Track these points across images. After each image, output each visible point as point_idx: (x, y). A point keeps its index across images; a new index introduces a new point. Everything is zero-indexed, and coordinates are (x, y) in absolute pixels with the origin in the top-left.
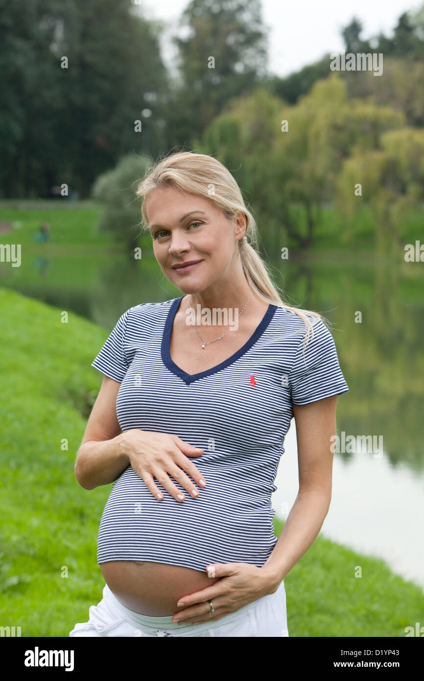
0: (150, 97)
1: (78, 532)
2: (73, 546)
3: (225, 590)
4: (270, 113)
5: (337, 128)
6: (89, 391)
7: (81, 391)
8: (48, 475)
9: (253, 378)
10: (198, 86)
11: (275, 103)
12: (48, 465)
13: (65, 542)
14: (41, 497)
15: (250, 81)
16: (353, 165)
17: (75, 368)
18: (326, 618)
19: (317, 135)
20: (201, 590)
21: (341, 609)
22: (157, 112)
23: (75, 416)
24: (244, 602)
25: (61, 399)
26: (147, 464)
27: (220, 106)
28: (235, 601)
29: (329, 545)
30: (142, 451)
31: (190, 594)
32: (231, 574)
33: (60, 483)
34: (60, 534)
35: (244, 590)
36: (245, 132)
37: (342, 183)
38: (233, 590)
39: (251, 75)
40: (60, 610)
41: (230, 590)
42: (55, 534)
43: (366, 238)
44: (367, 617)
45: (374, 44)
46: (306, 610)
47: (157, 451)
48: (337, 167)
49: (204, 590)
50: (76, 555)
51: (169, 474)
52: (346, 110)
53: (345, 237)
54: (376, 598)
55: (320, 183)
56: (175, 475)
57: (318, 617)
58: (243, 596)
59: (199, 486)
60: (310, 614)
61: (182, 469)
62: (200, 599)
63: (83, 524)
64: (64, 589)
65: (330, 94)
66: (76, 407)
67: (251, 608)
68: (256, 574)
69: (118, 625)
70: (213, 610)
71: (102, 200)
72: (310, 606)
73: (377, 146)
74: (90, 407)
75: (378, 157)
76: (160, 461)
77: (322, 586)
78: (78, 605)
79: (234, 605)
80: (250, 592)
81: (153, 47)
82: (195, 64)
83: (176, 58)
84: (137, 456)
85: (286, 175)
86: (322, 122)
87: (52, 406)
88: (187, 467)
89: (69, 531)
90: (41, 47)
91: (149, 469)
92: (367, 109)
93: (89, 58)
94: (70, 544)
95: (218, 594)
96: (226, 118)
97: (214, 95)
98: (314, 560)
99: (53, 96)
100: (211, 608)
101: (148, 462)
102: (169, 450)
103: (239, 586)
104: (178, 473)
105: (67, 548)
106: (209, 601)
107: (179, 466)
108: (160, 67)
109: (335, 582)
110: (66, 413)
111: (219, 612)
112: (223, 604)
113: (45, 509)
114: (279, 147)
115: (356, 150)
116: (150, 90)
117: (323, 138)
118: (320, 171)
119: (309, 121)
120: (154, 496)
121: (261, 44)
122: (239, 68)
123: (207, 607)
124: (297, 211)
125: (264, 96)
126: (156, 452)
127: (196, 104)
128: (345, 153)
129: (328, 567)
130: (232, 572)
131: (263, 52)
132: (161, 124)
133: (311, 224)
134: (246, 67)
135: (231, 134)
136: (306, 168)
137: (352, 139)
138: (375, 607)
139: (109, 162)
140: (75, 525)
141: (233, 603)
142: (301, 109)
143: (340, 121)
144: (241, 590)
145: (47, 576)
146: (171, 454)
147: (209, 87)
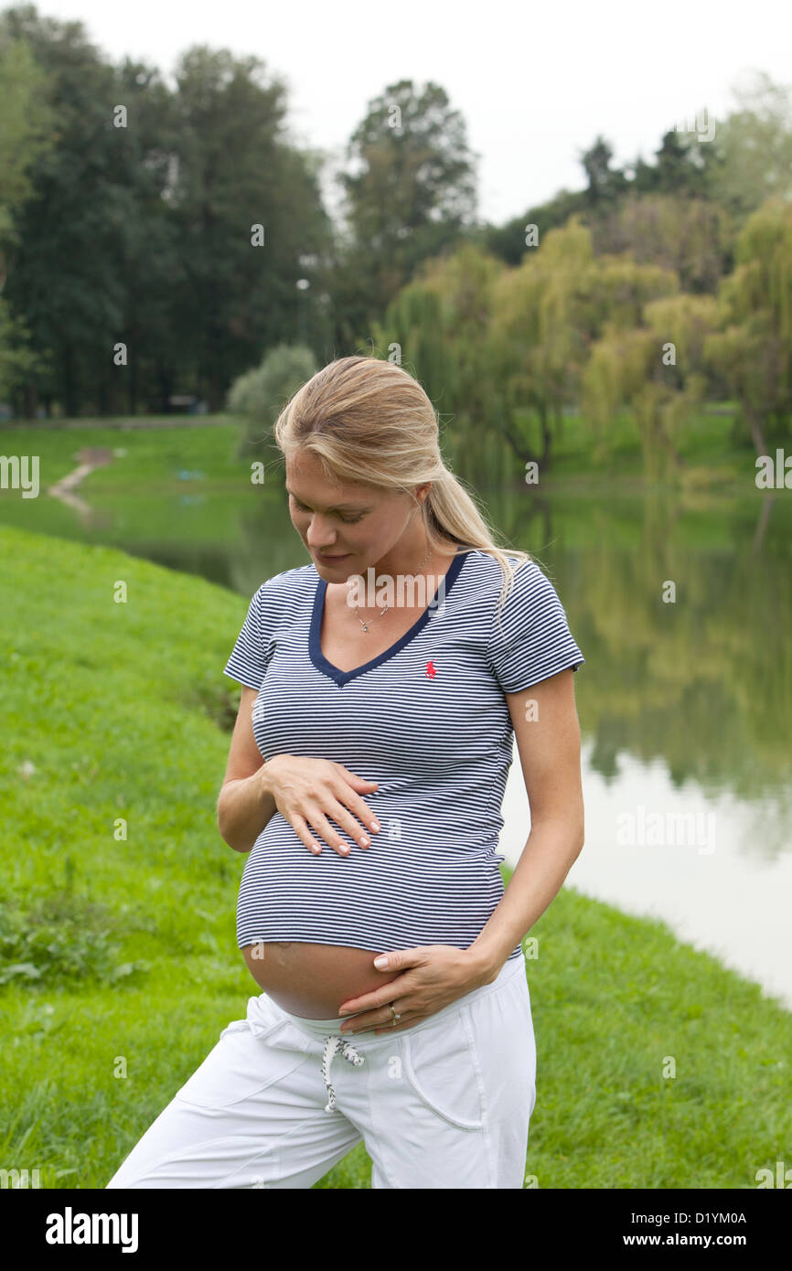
0: (308, 261)
1: (218, 897)
2: (210, 917)
3: (408, 989)
4: (483, 278)
5: (581, 297)
6: (229, 691)
7: (219, 691)
8: (171, 817)
9: (430, 665)
10: (376, 242)
11: (490, 263)
12: (171, 801)
13: (198, 911)
14: (163, 847)
15: (452, 234)
16: (606, 351)
17: (209, 657)
18: (582, 1010)
19: (552, 308)
20: (374, 990)
21: (603, 996)
22: (316, 281)
23: (211, 728)
24: (444, 1001)
25: (189, 704)
26: (295, 802)
27: (410, 270)
28: (428, 1002)
29: (585, 903)
30: (289, 784)
31: (356, 998)
32: (414, 966)
33: (189, 826)
34: (191, 901)
35: (439, 985)
36: (447, 309)
37: (592, 377)
38: (421, 987)
39: (453, 223)
40: (194, 1009)
41: (417, 988)
42: (184, 901)
43: (628, 455)
44: (641, 1004)
45: (630, 176)
46: (553, 999)
47: (310, 782)
48: (583, 355)
49: (377, 991)
50: (215, 931)
51: (327, 815)
52: (593, 270)
53: (597, 455)
54: (654, 978)
55: (558, 377)
56: (335, 816)
57: (570, 1008)
58: (439, 995)
59: (371, 832)
60: (558, 1005)
61: (344, 806)
62: (371, 1004)
63: (224, 884)
64: (199, 980)
65: (569, 249)
66: (211, 715)
67: (465, 1006)
68: (457, 961)
69: (280, 1028)
70: (398, 1016)
71: (242, 412)
72: (557, 993)
73: (640, 323)
74: (233, 715)
75: (641, 338)
76: (313, 797)
77: (575, 963)
78: (219, 1002)
79: (429, 1006)
80: (450, 988)
81: (310, 189)
82: (372, 212)
83: (342, 203)
84: (282, 792)
85: (508, 369)
86: (558, 288)
87: (176, 715)
88: (352, 805)
89: (204, 895)
90: (148, 195)
91: (299, 809)
92: (623, 269)
93: (216, 208)
94: (205, 914)
95: (399, 996)
96: (418, 288)
97: (400, 254)
98: (563, 927)
99: (166, 264)
100: (394, 1014)
101: (297, 800)
102: (327, 779)
103: (430, 981)
104: (339, 814)
105: (202, 919)
106: (391, 1004)
107: (341, 803)
108: (322, 216)
109: (594, 956)
110: (198, 725)
111: (407, 1017)
112: (410, 1008)
113: (170, 865)
114: (497, 325)
115: (609, 329)
116: (307, 253)
117: (561, 312)
118: (557, 361)
119: (540, 288)
120: (308, 849)
121: (467, 180)
122: (435, 215)
123: (387, 1013)
124: (527, 419)
125: (473, 254)
126: (307, 784)
127: (375, 269)
128: (595, 335)
129: (583, 936)
130: (416, 962)
131: (469, 191)
132: (325, 299)
133: (547, 438)
134: (445, 212)
135: (426, 310)
136: (538, 355)
137: (604, 314)
138: (653, 991)
139: (252, 358)
140: (213, 887)
141: (427, 1005)
142: (527, 273)
143: (584, 287)
144: (434, 986)
145: (175, 961)
146: (329, 785)
147: (393, 243)
